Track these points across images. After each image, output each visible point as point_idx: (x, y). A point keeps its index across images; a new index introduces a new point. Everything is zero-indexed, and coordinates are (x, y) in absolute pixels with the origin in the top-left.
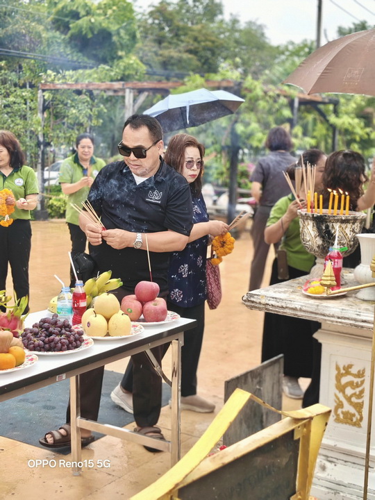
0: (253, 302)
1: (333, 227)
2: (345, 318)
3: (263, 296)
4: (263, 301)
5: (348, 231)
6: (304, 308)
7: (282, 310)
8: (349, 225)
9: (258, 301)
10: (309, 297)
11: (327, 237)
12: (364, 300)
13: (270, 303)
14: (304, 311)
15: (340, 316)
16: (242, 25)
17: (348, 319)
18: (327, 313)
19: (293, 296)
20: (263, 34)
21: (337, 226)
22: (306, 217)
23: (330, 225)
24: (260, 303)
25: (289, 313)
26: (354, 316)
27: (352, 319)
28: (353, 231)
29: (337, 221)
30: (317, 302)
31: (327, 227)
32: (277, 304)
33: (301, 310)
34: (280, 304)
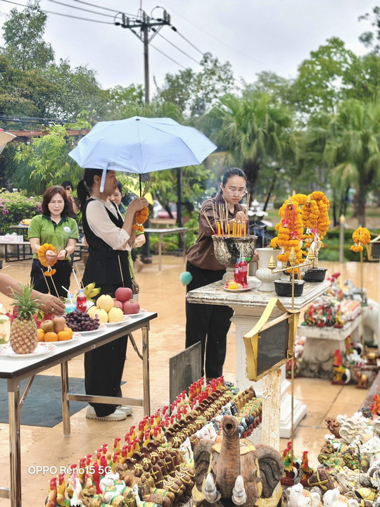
0: (193, 298)
1: (238, 246)
2: (256, 302)
3: (199, 293)
4: (200, 297)
5: (247, 248)
6: (228, 299)
7: (213, 301)
8: (248, 244)
9: (197, 297)
10: (229, 291)
11: (235, 252)
12: (264, 292)
13: (205, 297)
14: (229, 300)
15: (253, 301)
16: (73, 70)
17: (258, 302)
18: (244, 300)
19: (219, 292)
20: (94, 79)
21: (240, 244)
22: (219, 240)
23: (236, 244)
24: (198, 298)
25: (218, 303)
26: (262, 300)
27: (260, 303)
28: (251, 247)
29: (241, 241)
30: (236, 294)
31: (234, 245)
32: (210, 298)
33: (226, 300)
34: (212, 298)
